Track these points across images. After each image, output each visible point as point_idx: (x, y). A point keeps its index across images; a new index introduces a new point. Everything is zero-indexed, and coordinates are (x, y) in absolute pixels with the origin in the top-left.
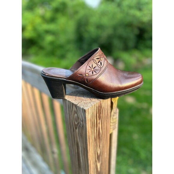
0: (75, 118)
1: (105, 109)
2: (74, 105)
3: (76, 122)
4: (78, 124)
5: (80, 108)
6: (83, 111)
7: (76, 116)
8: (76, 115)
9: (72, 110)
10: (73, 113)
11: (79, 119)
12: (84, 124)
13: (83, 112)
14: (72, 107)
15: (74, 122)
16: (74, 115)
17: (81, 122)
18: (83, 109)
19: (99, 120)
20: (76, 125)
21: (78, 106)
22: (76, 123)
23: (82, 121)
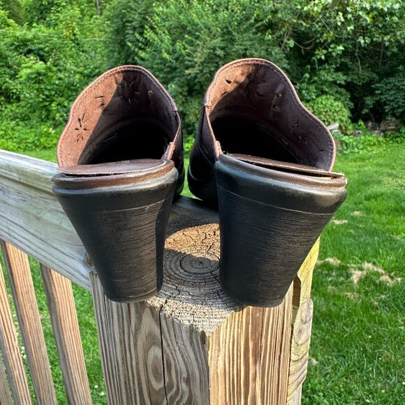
0: (150, 362)
1: (276, 315)
2: (147, 310)
3: (158, 380)
4: (166, 389)
5: (180, 325)
6: (191, 338)
7: (156, 357)
8: (155, 352)
9: (137, 330)
10: (140, 343)
11: (169, 370)
12: (197, 392)
13: (191, 343)
14: (139, 319)
15: (148, 382)
16: (146, 351)
17: (184, 386)
18: (192, 330)
19: (255, 363)
20: (158, 392)
21: (168, 312)
22: (157, 386)
23: (188, 381)
